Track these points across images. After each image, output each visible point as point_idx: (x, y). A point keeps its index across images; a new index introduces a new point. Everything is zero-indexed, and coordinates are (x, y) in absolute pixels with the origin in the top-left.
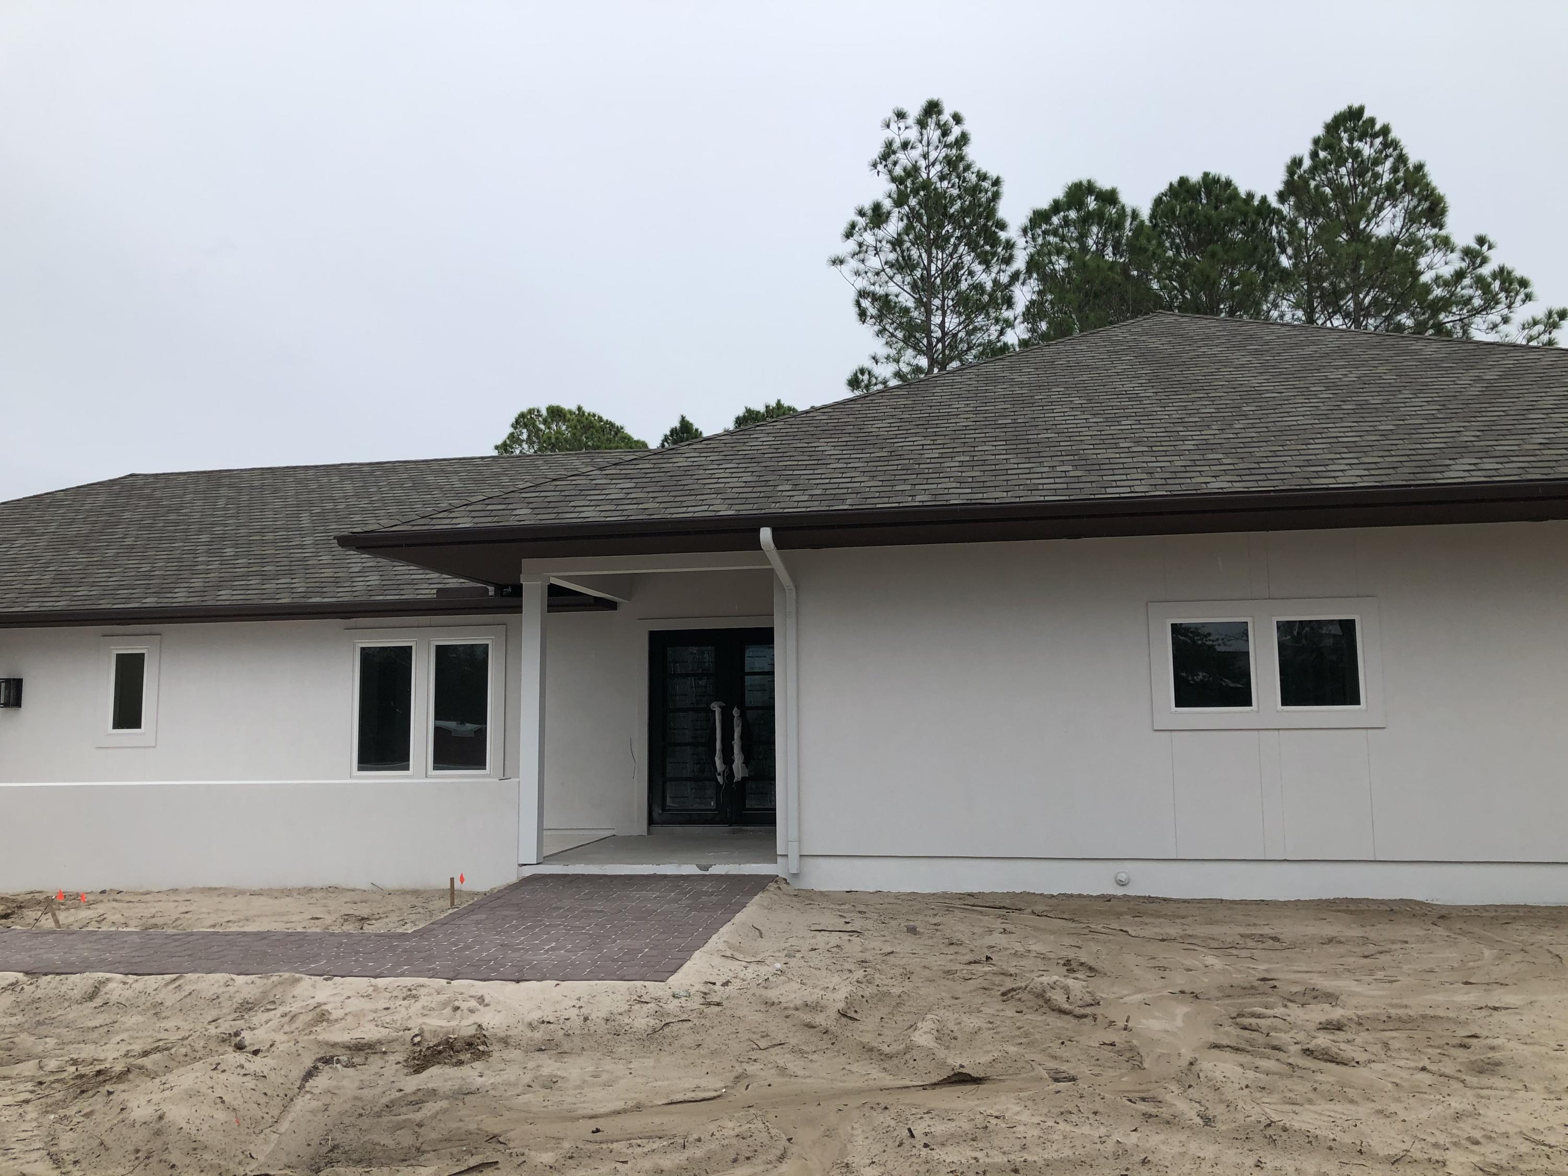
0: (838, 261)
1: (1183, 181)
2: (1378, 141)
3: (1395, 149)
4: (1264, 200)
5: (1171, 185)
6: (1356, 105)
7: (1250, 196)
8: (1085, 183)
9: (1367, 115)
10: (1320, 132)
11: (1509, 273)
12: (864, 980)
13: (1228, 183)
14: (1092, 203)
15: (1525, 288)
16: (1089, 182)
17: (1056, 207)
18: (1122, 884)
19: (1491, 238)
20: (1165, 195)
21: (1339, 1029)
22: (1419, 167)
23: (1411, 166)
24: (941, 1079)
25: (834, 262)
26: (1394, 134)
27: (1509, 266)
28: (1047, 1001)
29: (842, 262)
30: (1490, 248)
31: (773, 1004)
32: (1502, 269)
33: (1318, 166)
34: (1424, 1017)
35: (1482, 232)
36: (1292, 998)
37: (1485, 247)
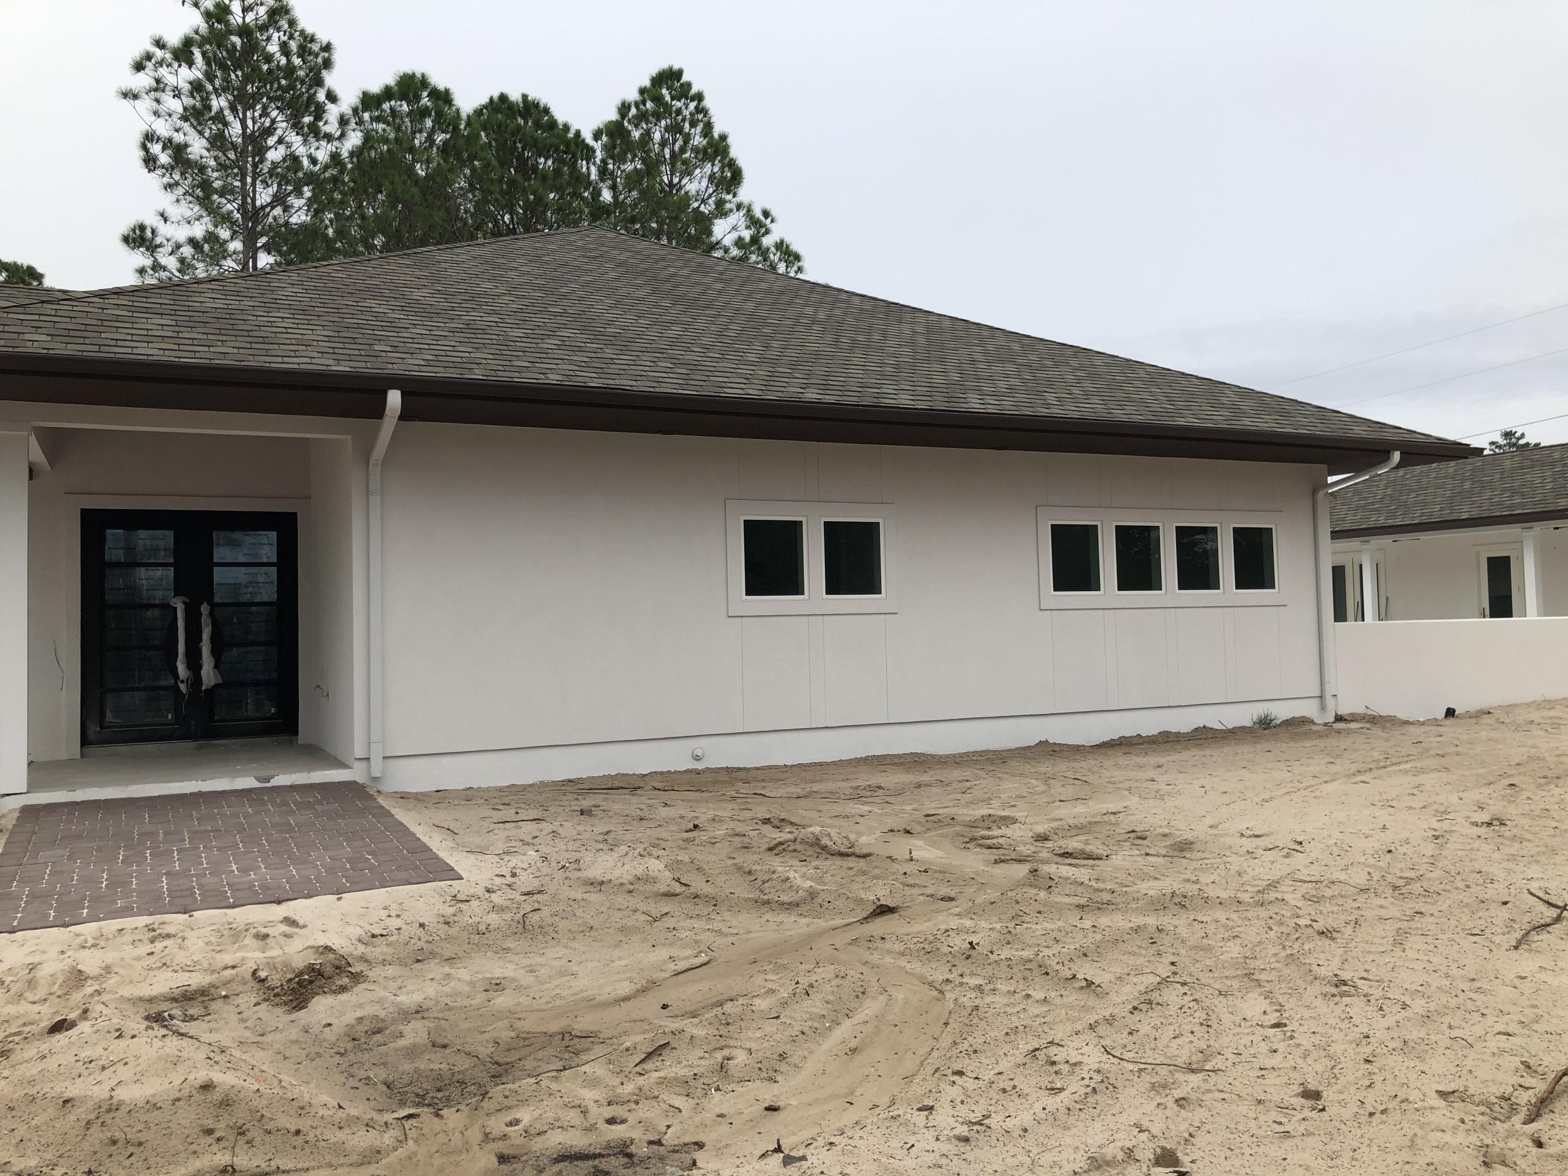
0: (130, 95)
1: (503, 98)
2: (692, 105)
3: (705, 116)
4: (578, 133)
5: (491, 99)
6: (676, 67)
7: (566, 128)
8: (419, 75)
9: (685, 78)
10: (647, 83)
11: (787, 246)
12: (645, 853)
13: (546, 111)
14: (425, 101)
15: (799, 261)
16: (423, 75)
17: (388, 93)
18: (697, 758)
19: (774, 213)
20: (485, 107)
21: (1046, 839)
22: (723, 138)
23: (716, 136)
24: (868, 913)
25: (125, 95)
26: (707, 103)
27: (788, 240)
28: (824, 848)
29: (136, 97)
30: (772, 221)
31: (602, 883)
32: (782, 242)
33: (642, 117)
34: (1090, 823)
35: (768, 207)
36: (974, 825)
37: (769, 220)
